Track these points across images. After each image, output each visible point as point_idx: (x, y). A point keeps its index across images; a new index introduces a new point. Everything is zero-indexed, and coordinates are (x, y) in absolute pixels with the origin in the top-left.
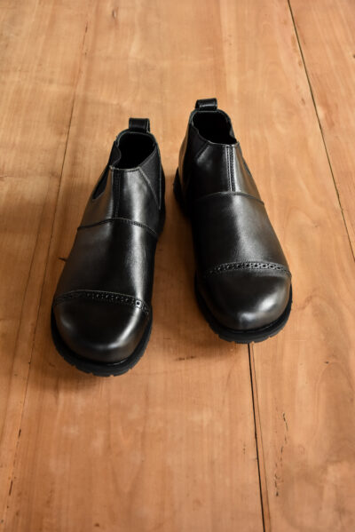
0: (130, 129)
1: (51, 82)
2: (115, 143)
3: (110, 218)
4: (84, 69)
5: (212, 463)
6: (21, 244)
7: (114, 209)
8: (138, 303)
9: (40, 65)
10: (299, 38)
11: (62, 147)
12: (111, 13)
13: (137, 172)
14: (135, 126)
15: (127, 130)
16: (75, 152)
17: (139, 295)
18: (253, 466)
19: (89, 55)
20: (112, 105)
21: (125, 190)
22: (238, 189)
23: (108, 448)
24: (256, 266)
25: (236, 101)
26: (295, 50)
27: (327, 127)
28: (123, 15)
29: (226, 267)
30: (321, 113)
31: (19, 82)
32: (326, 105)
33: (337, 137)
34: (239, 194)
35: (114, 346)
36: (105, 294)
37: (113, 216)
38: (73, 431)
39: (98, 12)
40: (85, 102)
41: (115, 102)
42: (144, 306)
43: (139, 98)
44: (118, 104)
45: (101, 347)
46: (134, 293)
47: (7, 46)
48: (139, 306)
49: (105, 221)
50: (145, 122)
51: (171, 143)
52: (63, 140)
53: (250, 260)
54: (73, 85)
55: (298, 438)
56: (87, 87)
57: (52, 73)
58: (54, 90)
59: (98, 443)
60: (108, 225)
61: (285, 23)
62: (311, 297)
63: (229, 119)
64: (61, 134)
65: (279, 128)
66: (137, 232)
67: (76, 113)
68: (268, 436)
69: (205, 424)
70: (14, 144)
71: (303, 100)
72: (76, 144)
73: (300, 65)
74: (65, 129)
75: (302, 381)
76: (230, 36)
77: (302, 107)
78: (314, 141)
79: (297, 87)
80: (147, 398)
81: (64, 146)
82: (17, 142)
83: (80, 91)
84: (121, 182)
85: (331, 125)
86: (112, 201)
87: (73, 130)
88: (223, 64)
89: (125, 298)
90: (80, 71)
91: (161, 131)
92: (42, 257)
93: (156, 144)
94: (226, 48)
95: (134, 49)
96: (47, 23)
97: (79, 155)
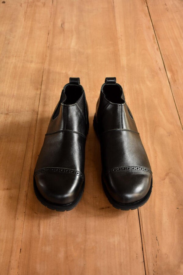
0: (70, 83)
1: (31, 62)
2: (63, 91)
3: (62, 130)
4: (48, 55)
5: (120, 265)
6: (19, 148)
7: (64, 125)
8: (78, 173)
9: (26, 53)
10: (156, 36)
11: (38, 96)
12: (60, 25)
13: (75, 106)
14: (73, 81)
15: (68, 84)
16: (45, 99)
17: (78, 169)
18: (142, 265)
19: (50, 47)
20: (63, 73)
21: (69, 115)
22: (125, 127)
23: (67, 258)
24: (133, 169)
25: (126, 70)
26: (155, 42)
27: (172, 82)
28: (66, 26)
29: (117, 169)
30: (169, 75)
31: (15, 62)
32: (171, 71)
33: (178, 87)
34: (125, 130)
35: (66, 196)
36: (61, 169)
37: (64, 129)
38: (48, 249)
39: (54, 25)
40: (49, 72)
41: (64, 72)
42: (80, 175)
43: (76, 69)
44: (66, 73)
45: (60, 197)
46: (75, 168)
47: (8, 44)
48: (78, 175)
49: (60, 132)
50: (78, 79)
51: (93, 93)
52: (39, 92)
53: (130, 166)
54: (43, 63)
55: (165, 250)
56: (50, 65)
57: (32, 57)
58: (33, 66)
59: (61, 255)
60: (61, 133)
61: (149, 28)
62: (168, 173)
63: (122, 89)
64: (37, 89)
65: (148, 83)
66: (76, 137)
67: (44, 78)
68: (149, 249)
69: (116, 243)
70: (13, 96)
71: (160, 68)
72: (45, 94)
73: (157, 50)
74: (39, 87)
75: (165, 219)
76: (121, 36)
77: (159, 72)
78: (166, 90)
79: (157, 61)
80: (86, 230)
81: (39, 95)
82: (15, 94)
83: (46, 66)
84: (67, 111)
85: (175, 81)
86: (63, 121)
87: (43, 87)
88: (118, 50)
89: (71, 170)
90: (46, 56)
91: (88, 87)
92: (29, 155)
93: (83, 91)
94: (120, 42)
95: (73, 44)
96: (29, 31)
97: (47, 100)
